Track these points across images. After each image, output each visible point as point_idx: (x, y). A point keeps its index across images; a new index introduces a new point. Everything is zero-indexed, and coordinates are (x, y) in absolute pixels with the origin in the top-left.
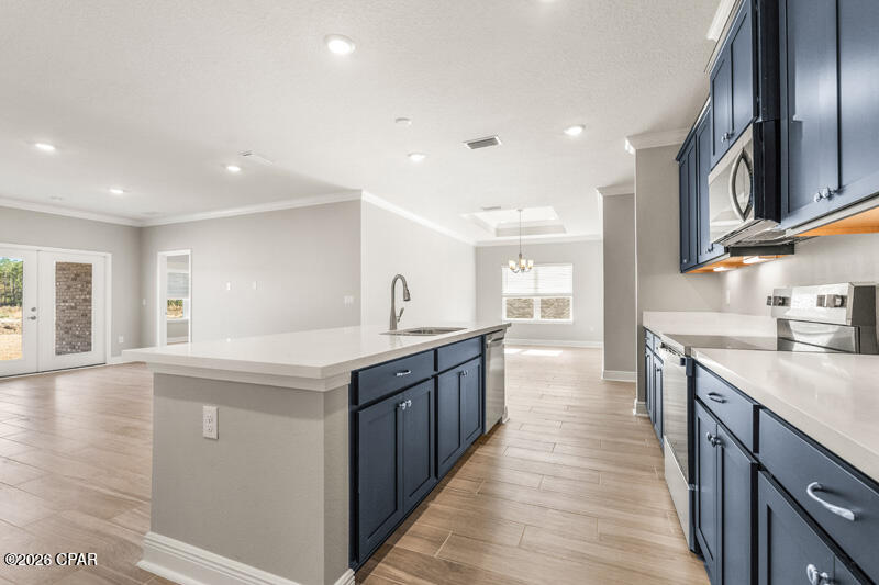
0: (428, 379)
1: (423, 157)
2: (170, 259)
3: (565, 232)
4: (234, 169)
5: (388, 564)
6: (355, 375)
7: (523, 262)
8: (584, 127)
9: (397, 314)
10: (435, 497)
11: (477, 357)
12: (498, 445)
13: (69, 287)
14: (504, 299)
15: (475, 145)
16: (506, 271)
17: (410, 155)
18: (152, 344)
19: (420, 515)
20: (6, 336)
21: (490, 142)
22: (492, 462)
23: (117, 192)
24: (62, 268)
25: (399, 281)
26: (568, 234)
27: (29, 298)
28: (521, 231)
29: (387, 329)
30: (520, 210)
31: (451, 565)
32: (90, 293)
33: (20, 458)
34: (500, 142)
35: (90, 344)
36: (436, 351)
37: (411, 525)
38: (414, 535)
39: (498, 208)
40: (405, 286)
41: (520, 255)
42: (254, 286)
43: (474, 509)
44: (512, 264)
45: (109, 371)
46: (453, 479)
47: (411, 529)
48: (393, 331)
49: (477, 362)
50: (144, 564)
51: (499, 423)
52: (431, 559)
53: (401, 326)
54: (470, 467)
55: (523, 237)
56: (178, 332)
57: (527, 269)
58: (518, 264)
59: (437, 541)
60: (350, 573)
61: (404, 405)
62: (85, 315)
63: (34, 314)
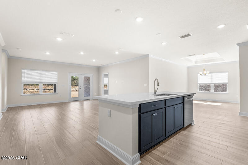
0: (163, 108)
1: (166, 43)
2: (104, 75)
3: (224, 60)
4: (117, 53)
5: (149, 155)
6: (140, 105)
7: (205, 72)
8: (225, 24)
9: (156, 89)
10: (165, 142)
11: (181, 103)
12: (190, 131)
13: (86, 82)
14: (199, 85)
15: (182, 37)
16: (199, 75)
17: (162, 43)
18: (101, 95)
19: (160, 146)
20: (76, 92)
21: (188, 35)
22: (187, 136)
23: (94, 61)
24: (85, 78)
25: (156, 80)
26: (225, 61)
27: (80, 84)
28: (204, 61)
29: (153, 94)
30: (204, 55)
31: (167, 160)
32: (90, 83)
33: (78, 117)
34: (191, 35)
35: (90, 94)
36: (165, 100)
37: (157, 148)
38: (157, 150)
39: (195, 55)
40: (158, 81)
41: (204, 70)
42: (122, 81)
43: (177, 148)
44: (201, 73)
45: (93, 101)
46: (172, 138)
47: (157, 149)
48: (155, 94)
49: (182, 105)
50: (97, 142)
51: (190, 125)
52: (161, 157)
53: (157, 93)
54: (178, 136)
55: (205, 64)
56: (106, 92)
57: (207, 75)
58: (203, 73)
59: (164, 154)
60: (139, 154)
61: (154, 114)
62: (89, 88)
63: (80, 88)
